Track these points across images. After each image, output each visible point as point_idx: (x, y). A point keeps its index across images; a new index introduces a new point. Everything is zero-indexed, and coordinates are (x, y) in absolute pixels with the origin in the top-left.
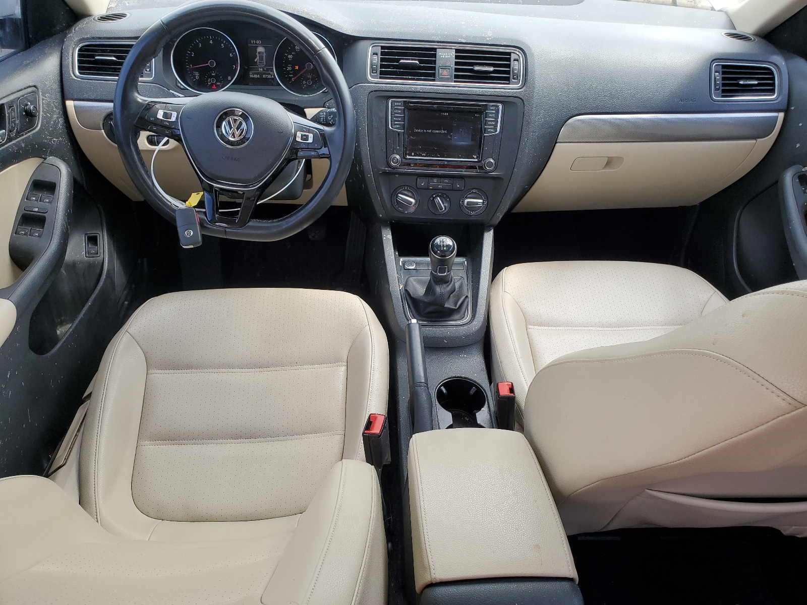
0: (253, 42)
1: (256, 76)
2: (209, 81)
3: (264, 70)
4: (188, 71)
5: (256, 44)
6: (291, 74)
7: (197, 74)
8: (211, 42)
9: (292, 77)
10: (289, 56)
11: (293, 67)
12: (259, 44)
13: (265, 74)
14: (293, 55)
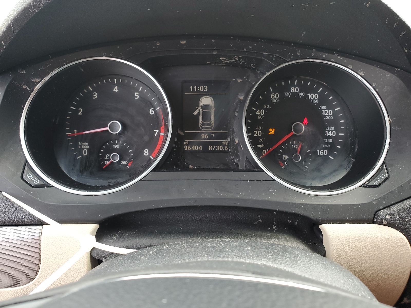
0: (194, 89)
1: (195, 148)
2: (107, 158)
3: (210, 137)
4: (69, 141)
5: (199, 92)
6: (261, 143)
7: (85, 146)
8: (116, 89)
9: (263, 148)
10: (258, 112)
11: (265, 131)
12: (203, 92)
13: (212, 143)
14: (266, 110)
